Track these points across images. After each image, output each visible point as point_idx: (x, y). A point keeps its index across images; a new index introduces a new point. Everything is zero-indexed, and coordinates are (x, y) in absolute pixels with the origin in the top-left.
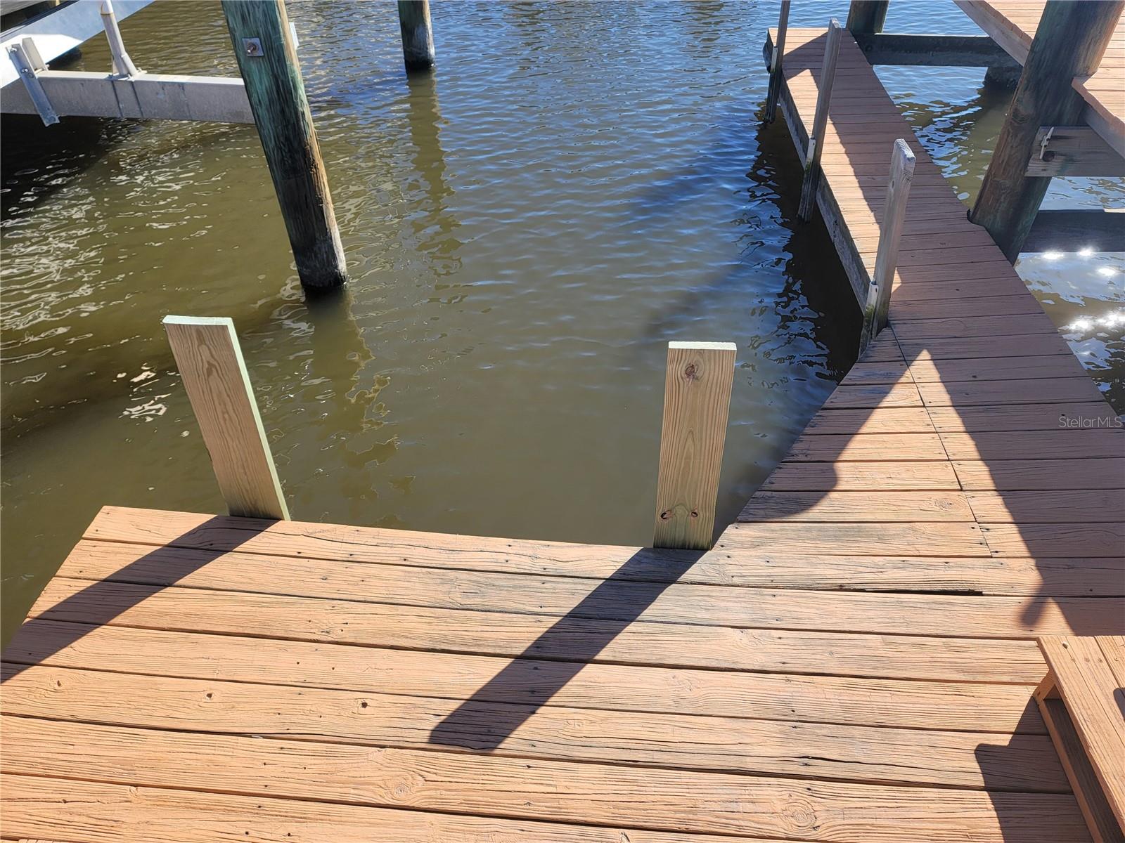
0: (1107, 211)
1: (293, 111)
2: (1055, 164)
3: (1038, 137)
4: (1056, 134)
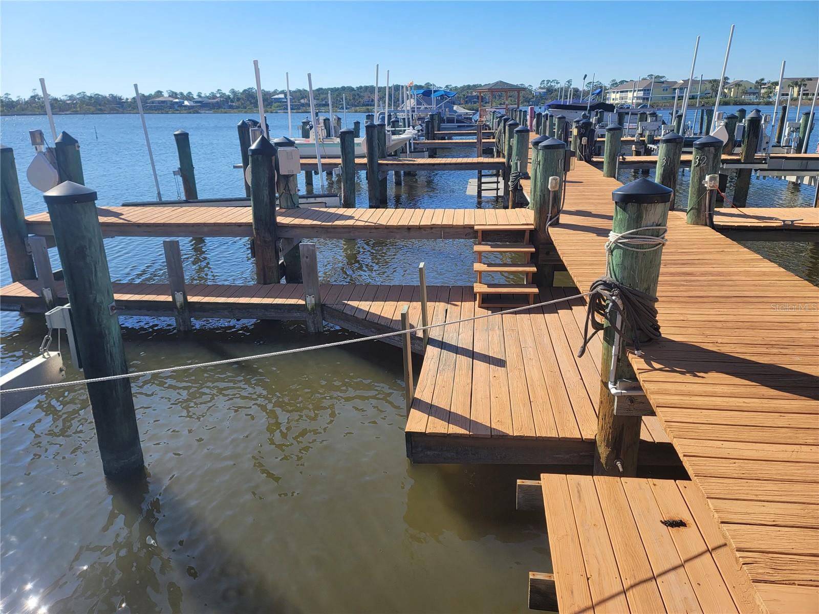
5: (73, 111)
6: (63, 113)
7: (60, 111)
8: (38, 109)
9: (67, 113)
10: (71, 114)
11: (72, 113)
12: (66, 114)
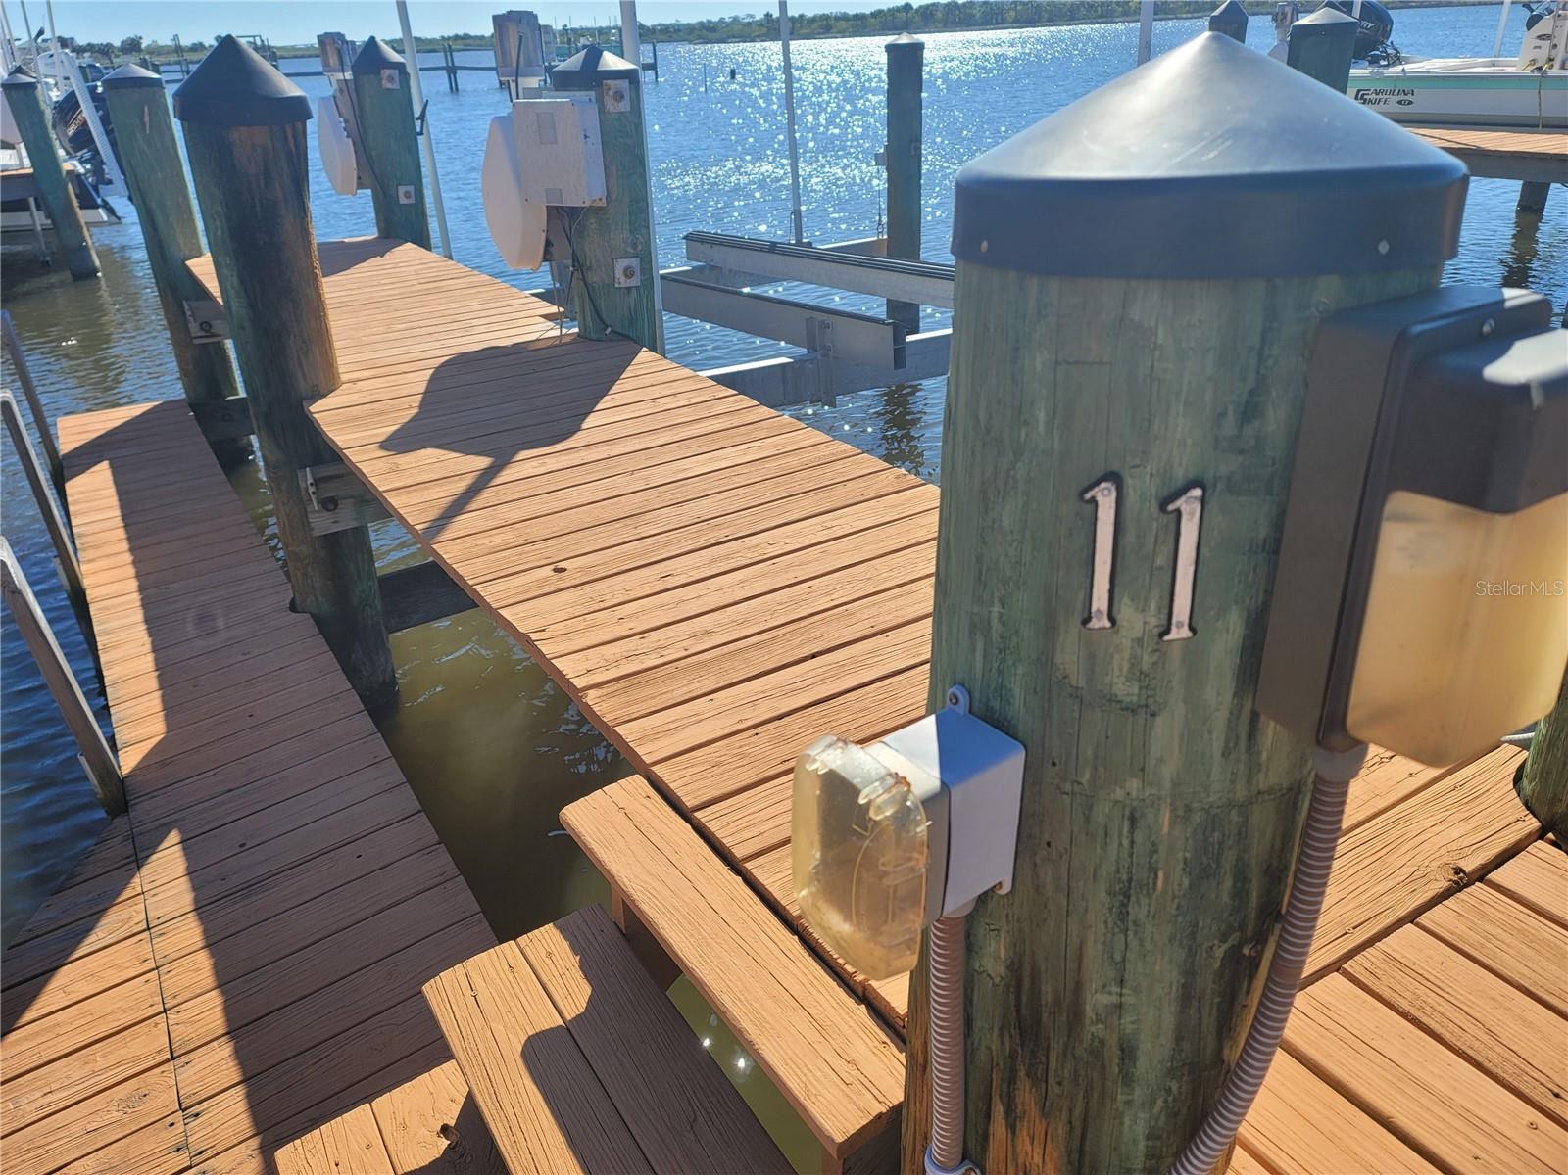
2: (346, 512)
3: (302, 483)
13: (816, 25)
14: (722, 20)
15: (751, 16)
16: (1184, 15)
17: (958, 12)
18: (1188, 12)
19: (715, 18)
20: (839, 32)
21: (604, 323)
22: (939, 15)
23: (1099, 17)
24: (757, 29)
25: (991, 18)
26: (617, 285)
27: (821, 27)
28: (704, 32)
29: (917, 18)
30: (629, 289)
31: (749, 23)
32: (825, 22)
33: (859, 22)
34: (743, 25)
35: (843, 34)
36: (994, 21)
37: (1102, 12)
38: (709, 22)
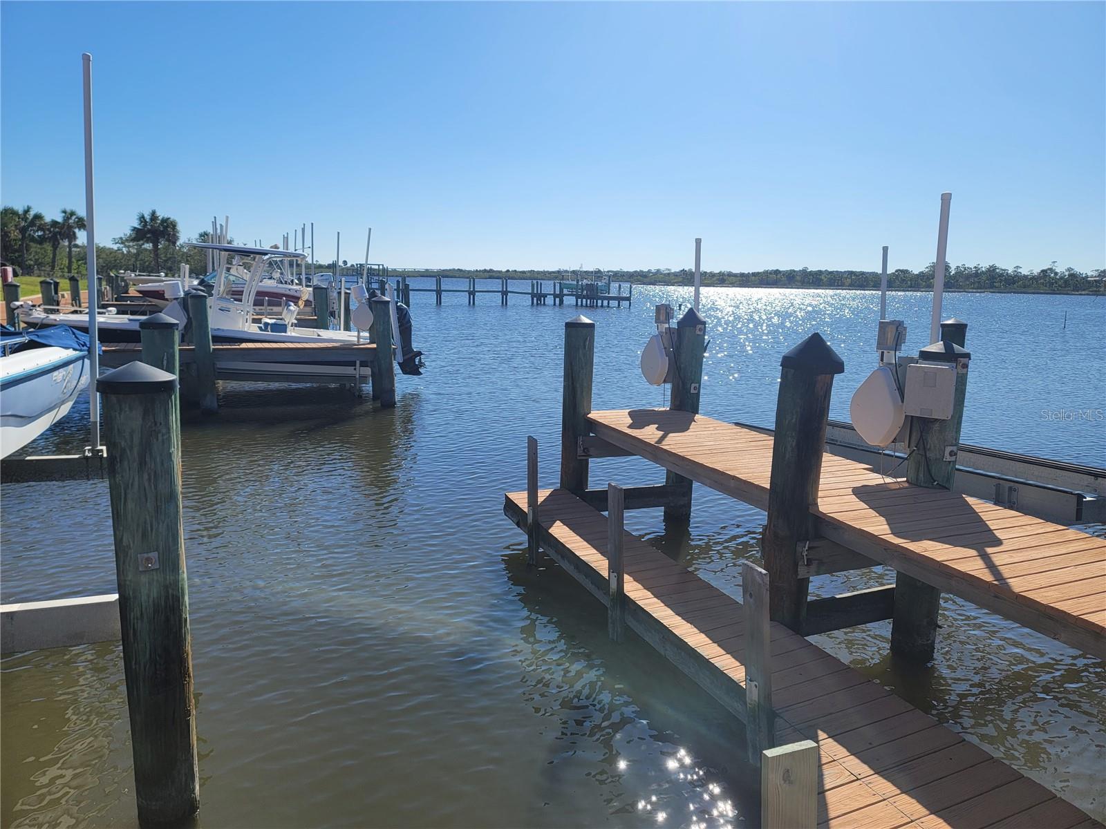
0: (838, 597)
1: (177, 619)
2: (813, 567)
3: (799, 549)
4: (811, 545)
5: (1092, 291)
6: (1077, 293)
7: (1073, 291)
8: (1046, 286)
9: (1083, 293)
10: (1088, 295)
11: (1091, 293)
12: (1080, 295)
13: (715, 279)
14: (649, 271)
15: (669, 270)
16: (971, 290)
17: (812, 277)
18: (973, 288)
19: (645, 270)
20: (730, 284)
21: (933, 478)
22: (798, 278)
23: (909, 287)
24: (673, 277)
25: (834, 283)
26: (944, 460)
27: (718, 280)
28: (639, 277)
29: (783, 279)
30: (950, 462)
31: (669, 274)
32: (721, 277)
33: (744, 279)
34: (665, 274)
35: (733, 285)
36: (836, 284)
37: (911, 284)
38: (641, 271)
